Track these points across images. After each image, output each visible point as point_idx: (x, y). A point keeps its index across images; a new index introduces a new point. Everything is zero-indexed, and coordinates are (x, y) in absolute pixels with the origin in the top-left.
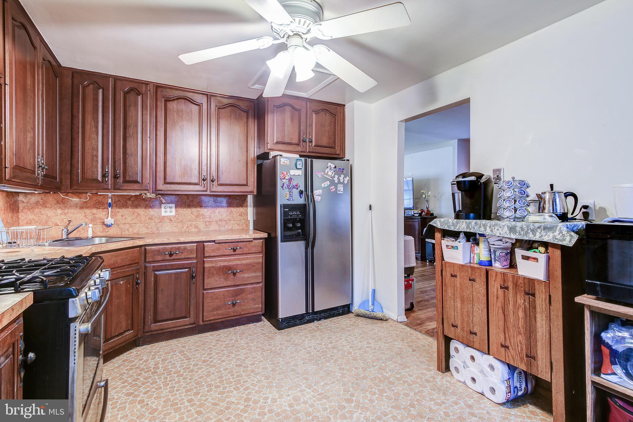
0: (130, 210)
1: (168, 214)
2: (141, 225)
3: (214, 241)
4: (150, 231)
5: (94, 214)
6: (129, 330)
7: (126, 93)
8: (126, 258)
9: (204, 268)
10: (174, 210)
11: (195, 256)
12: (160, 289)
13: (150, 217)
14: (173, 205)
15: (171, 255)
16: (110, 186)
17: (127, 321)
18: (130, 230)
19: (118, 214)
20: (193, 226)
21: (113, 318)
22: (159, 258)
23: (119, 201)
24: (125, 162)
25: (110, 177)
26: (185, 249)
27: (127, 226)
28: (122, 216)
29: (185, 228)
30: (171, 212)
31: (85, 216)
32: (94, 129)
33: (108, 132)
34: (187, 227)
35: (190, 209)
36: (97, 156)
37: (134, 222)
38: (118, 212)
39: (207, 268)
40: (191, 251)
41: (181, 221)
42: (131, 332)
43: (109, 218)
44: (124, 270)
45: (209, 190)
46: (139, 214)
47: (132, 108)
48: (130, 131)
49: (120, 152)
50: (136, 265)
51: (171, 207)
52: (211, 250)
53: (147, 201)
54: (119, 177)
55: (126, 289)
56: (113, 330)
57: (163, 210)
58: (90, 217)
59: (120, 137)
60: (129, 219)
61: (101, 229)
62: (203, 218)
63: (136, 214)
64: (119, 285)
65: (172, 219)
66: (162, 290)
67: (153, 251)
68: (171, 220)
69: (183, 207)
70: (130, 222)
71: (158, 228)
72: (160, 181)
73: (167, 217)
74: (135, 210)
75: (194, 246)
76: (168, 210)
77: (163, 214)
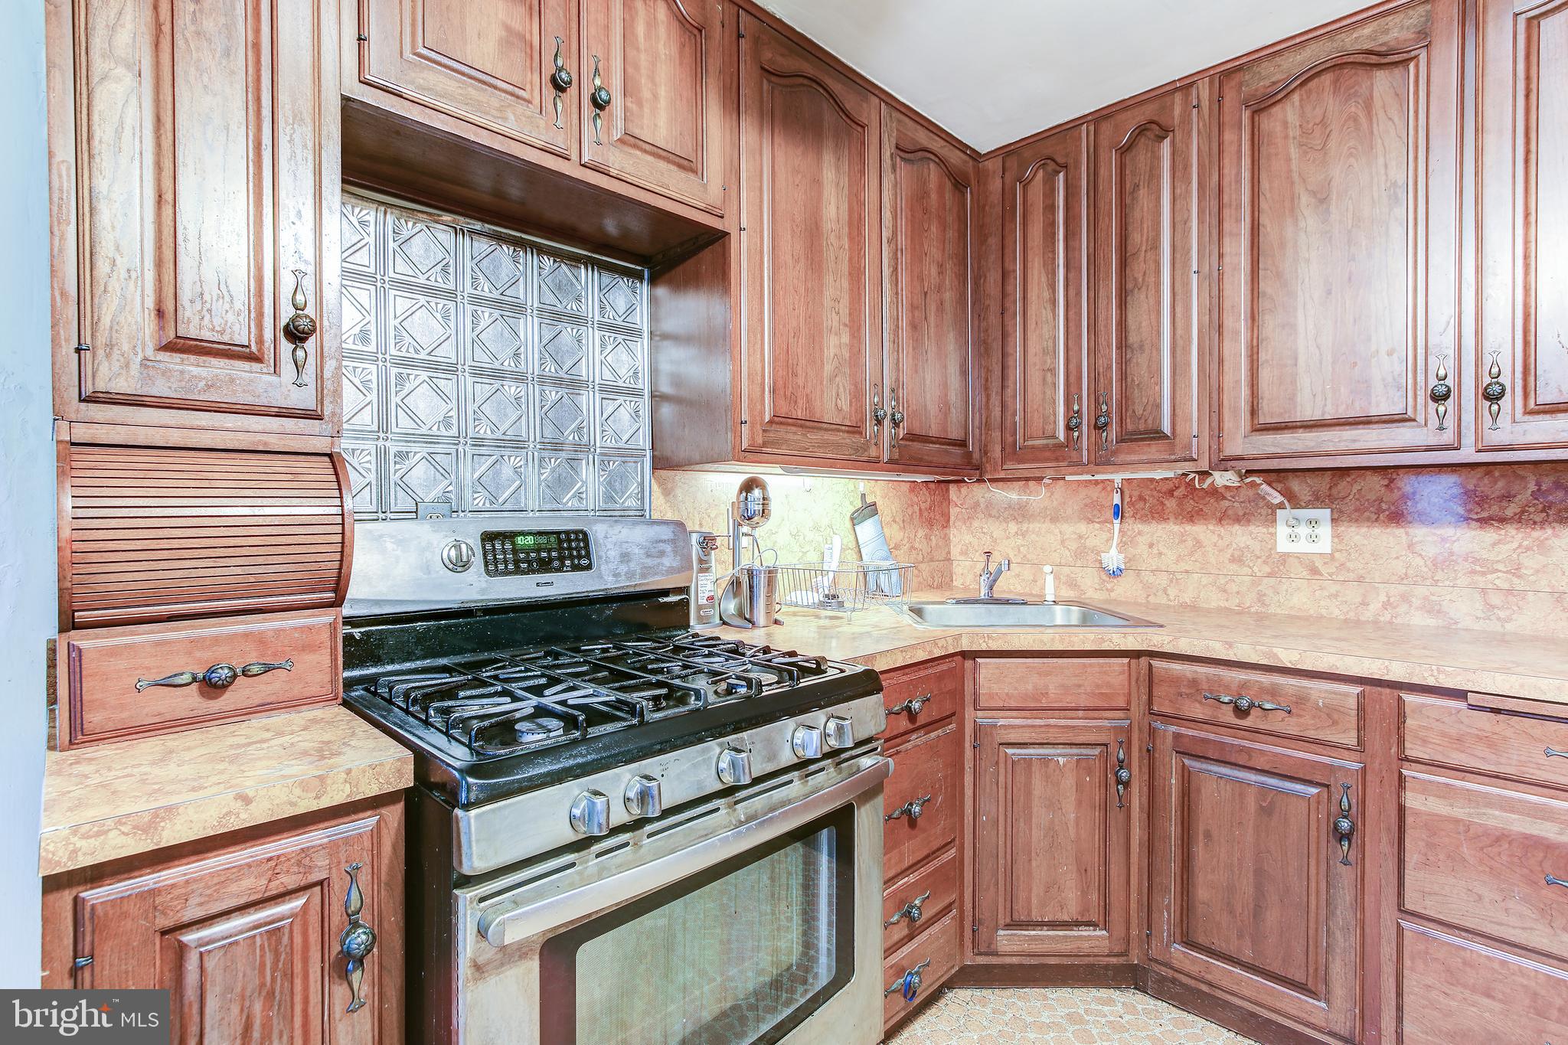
0: (1173, 528)
1: (1303, 547)
2: (1204, 581)
3: (1460, 694)
4: (1233, 603)
5: (1080, 537)
6: (1095, 925)
7: (1124, 151)
8: (1079, 686)
9: (1401, 810)
10: (1325, 530)
11: (1350, 739)
12: (1201, 828)
13: (1237, 553)
14: (1325, 514)
15: (1241, 712)
16: (1085, 453)
17: (1084, 893)
18: (1172, 592)
19: (1140, 539)
20: (1416, 602)
21: (1034, 864)
22: (1197, 711)
23: (1141, 498)
24: (1123, 376)
25: (1085, 428)
26: (1301, 700)
27: (1163, 580)
28: (1151, 546)
29: (1375, 606)
30: (1313, 539)
31: (1063, 542)
32: (1046, 295)
33: (1079, 294)
34: (1387, 605)
35: (1400, 532)
36: (1053, 371)
37: (1183, 566)
38: (1140, 533)
39: (1417, 813)
40: (1331, 714)
41: (1360, 580)
42: (1098, 933)
43: (1114, 551)
44: (1070, 722)
45: (1468, 439)
46: (1198, 544)
47: (1142, 192)
48: (1137, 269)
49: (1109, 346)
50: (1120, 714)
51: (1313, 522)
52: (1444, 735)
53: (1224, 498)
54: (1106, 424)
55: (1079, 786)
56: (1034, 901)
57: (1282, 530)
58: (1073, 546)
59: (1109, 298)
60: (1170, 556)
61: (1097, 580)
62: (1473, 572)
63: (1190, 543)
64: (1052, 765)
65: (1319, 564)
66: (1208, 835)
67: (1175, 681)
68: (1314, 571)
69: (1368, 519)
70: (1173, 568)
71: (1261, 597)
72: (1236, 425)
73: (1298, 557)
74: (1188, 527)
75: (1347, 695)
76: (1303, 530)
77: (1283, 545)
